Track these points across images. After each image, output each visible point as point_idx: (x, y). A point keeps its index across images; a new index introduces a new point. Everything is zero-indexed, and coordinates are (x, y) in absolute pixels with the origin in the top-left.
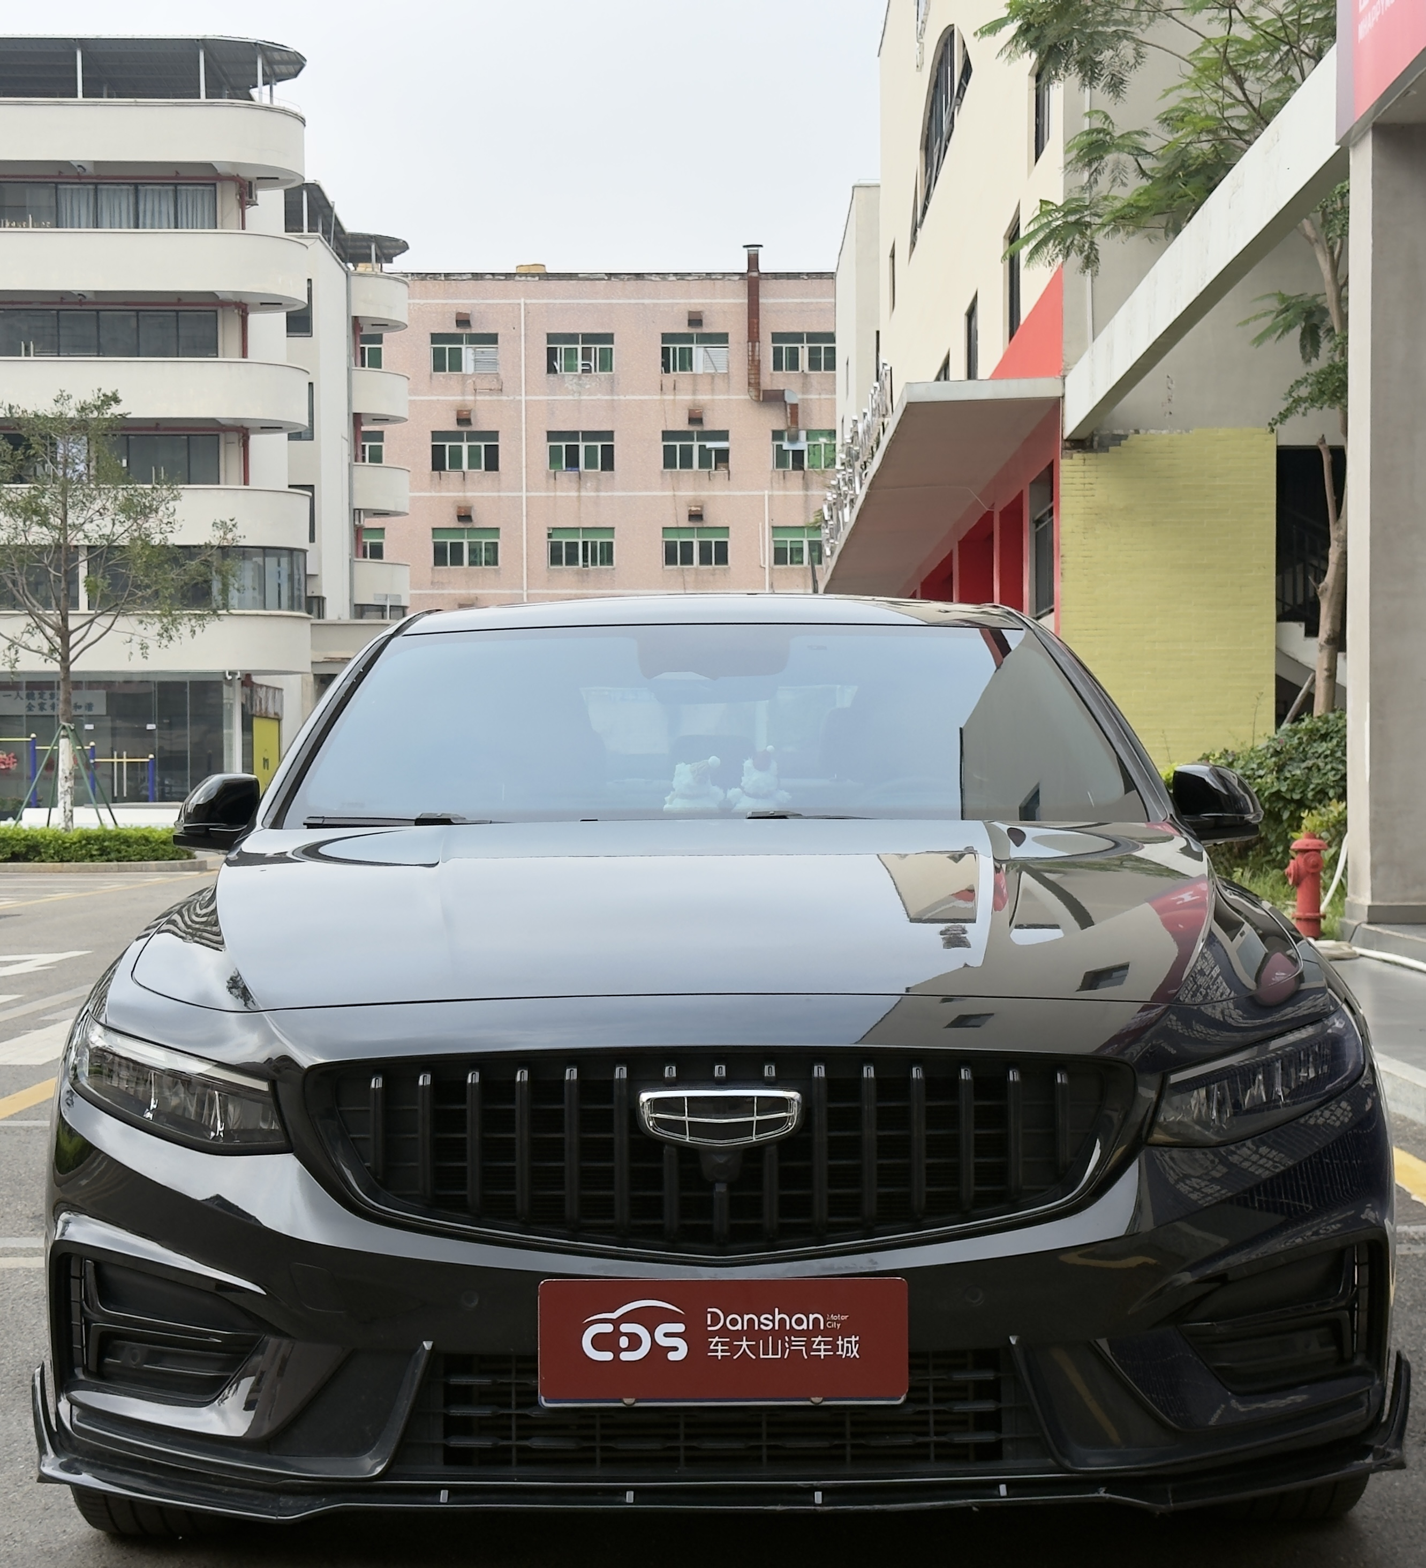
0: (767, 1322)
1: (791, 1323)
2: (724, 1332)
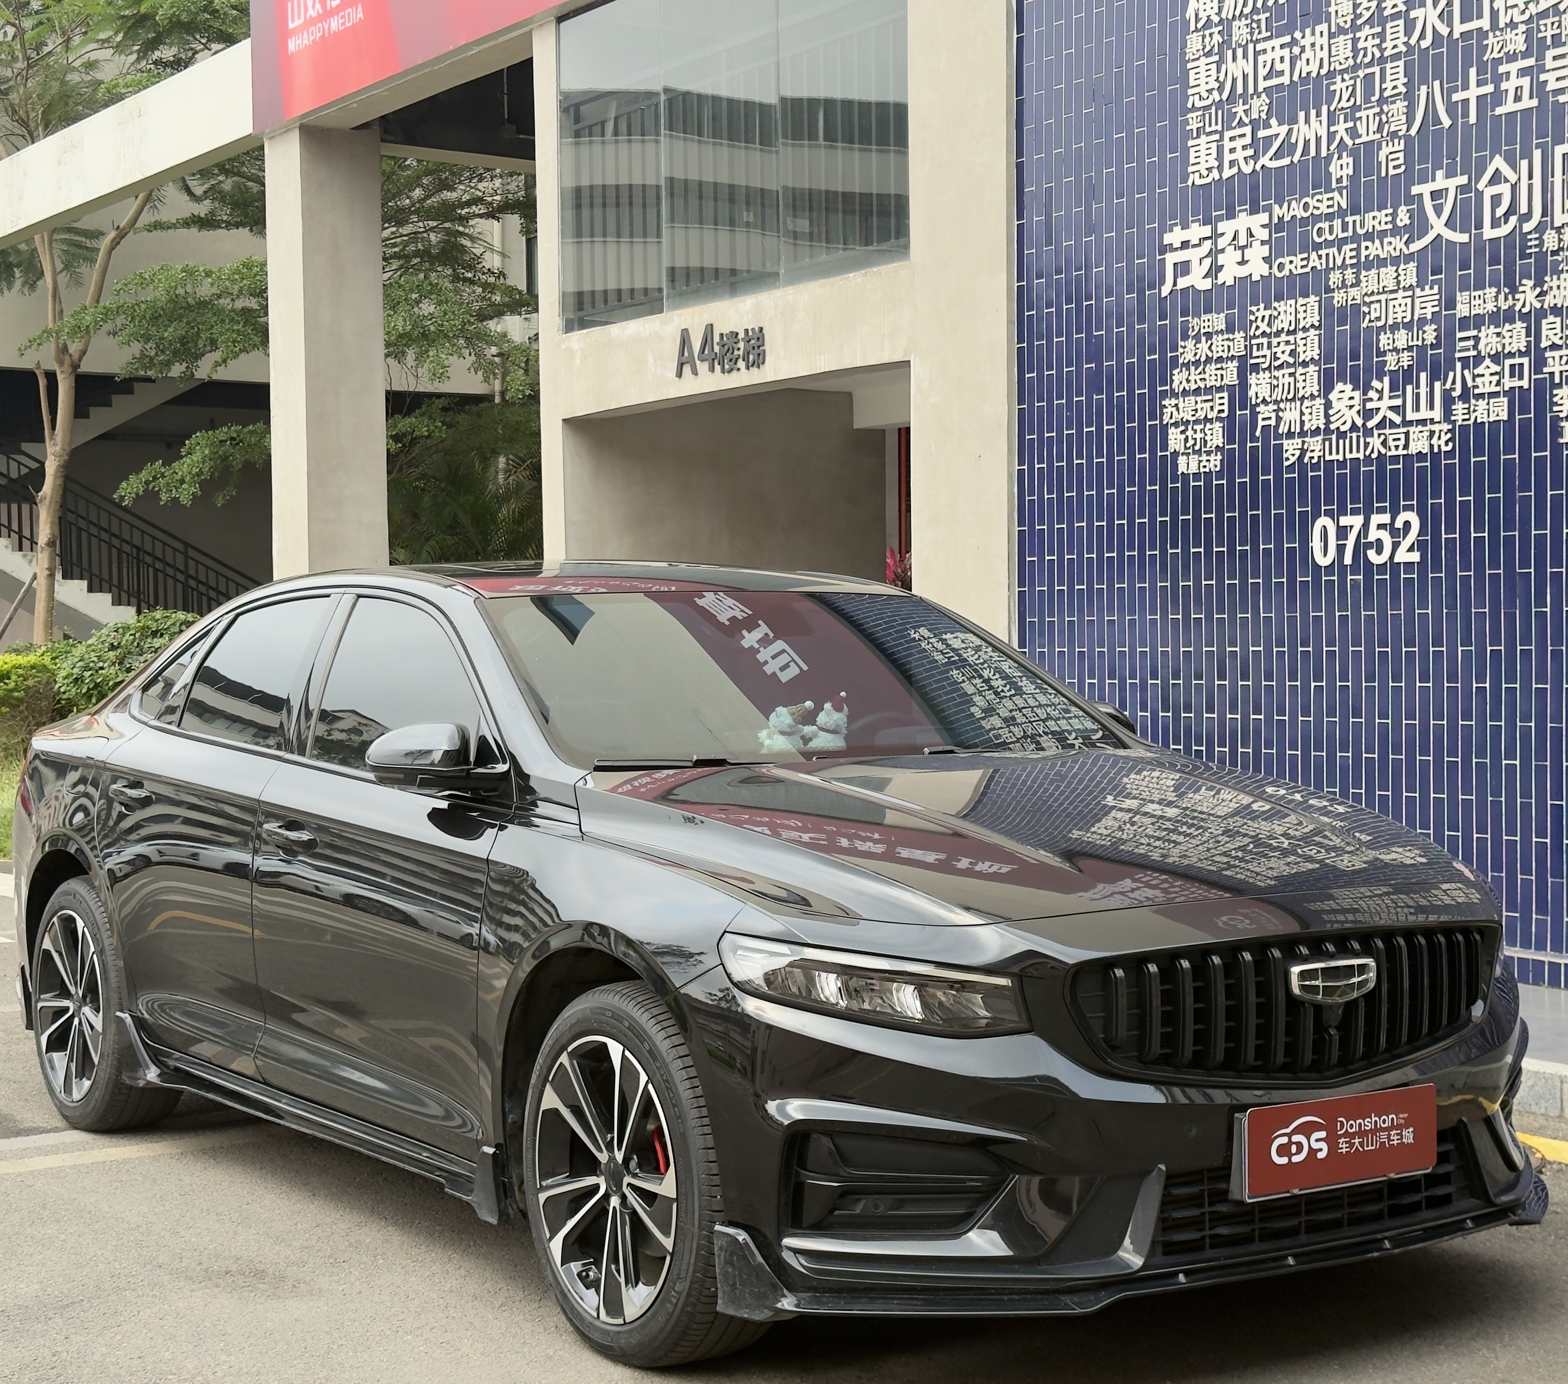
0: (1368, 1124)
1: (1380, 1124)
2: (1346, 1134)
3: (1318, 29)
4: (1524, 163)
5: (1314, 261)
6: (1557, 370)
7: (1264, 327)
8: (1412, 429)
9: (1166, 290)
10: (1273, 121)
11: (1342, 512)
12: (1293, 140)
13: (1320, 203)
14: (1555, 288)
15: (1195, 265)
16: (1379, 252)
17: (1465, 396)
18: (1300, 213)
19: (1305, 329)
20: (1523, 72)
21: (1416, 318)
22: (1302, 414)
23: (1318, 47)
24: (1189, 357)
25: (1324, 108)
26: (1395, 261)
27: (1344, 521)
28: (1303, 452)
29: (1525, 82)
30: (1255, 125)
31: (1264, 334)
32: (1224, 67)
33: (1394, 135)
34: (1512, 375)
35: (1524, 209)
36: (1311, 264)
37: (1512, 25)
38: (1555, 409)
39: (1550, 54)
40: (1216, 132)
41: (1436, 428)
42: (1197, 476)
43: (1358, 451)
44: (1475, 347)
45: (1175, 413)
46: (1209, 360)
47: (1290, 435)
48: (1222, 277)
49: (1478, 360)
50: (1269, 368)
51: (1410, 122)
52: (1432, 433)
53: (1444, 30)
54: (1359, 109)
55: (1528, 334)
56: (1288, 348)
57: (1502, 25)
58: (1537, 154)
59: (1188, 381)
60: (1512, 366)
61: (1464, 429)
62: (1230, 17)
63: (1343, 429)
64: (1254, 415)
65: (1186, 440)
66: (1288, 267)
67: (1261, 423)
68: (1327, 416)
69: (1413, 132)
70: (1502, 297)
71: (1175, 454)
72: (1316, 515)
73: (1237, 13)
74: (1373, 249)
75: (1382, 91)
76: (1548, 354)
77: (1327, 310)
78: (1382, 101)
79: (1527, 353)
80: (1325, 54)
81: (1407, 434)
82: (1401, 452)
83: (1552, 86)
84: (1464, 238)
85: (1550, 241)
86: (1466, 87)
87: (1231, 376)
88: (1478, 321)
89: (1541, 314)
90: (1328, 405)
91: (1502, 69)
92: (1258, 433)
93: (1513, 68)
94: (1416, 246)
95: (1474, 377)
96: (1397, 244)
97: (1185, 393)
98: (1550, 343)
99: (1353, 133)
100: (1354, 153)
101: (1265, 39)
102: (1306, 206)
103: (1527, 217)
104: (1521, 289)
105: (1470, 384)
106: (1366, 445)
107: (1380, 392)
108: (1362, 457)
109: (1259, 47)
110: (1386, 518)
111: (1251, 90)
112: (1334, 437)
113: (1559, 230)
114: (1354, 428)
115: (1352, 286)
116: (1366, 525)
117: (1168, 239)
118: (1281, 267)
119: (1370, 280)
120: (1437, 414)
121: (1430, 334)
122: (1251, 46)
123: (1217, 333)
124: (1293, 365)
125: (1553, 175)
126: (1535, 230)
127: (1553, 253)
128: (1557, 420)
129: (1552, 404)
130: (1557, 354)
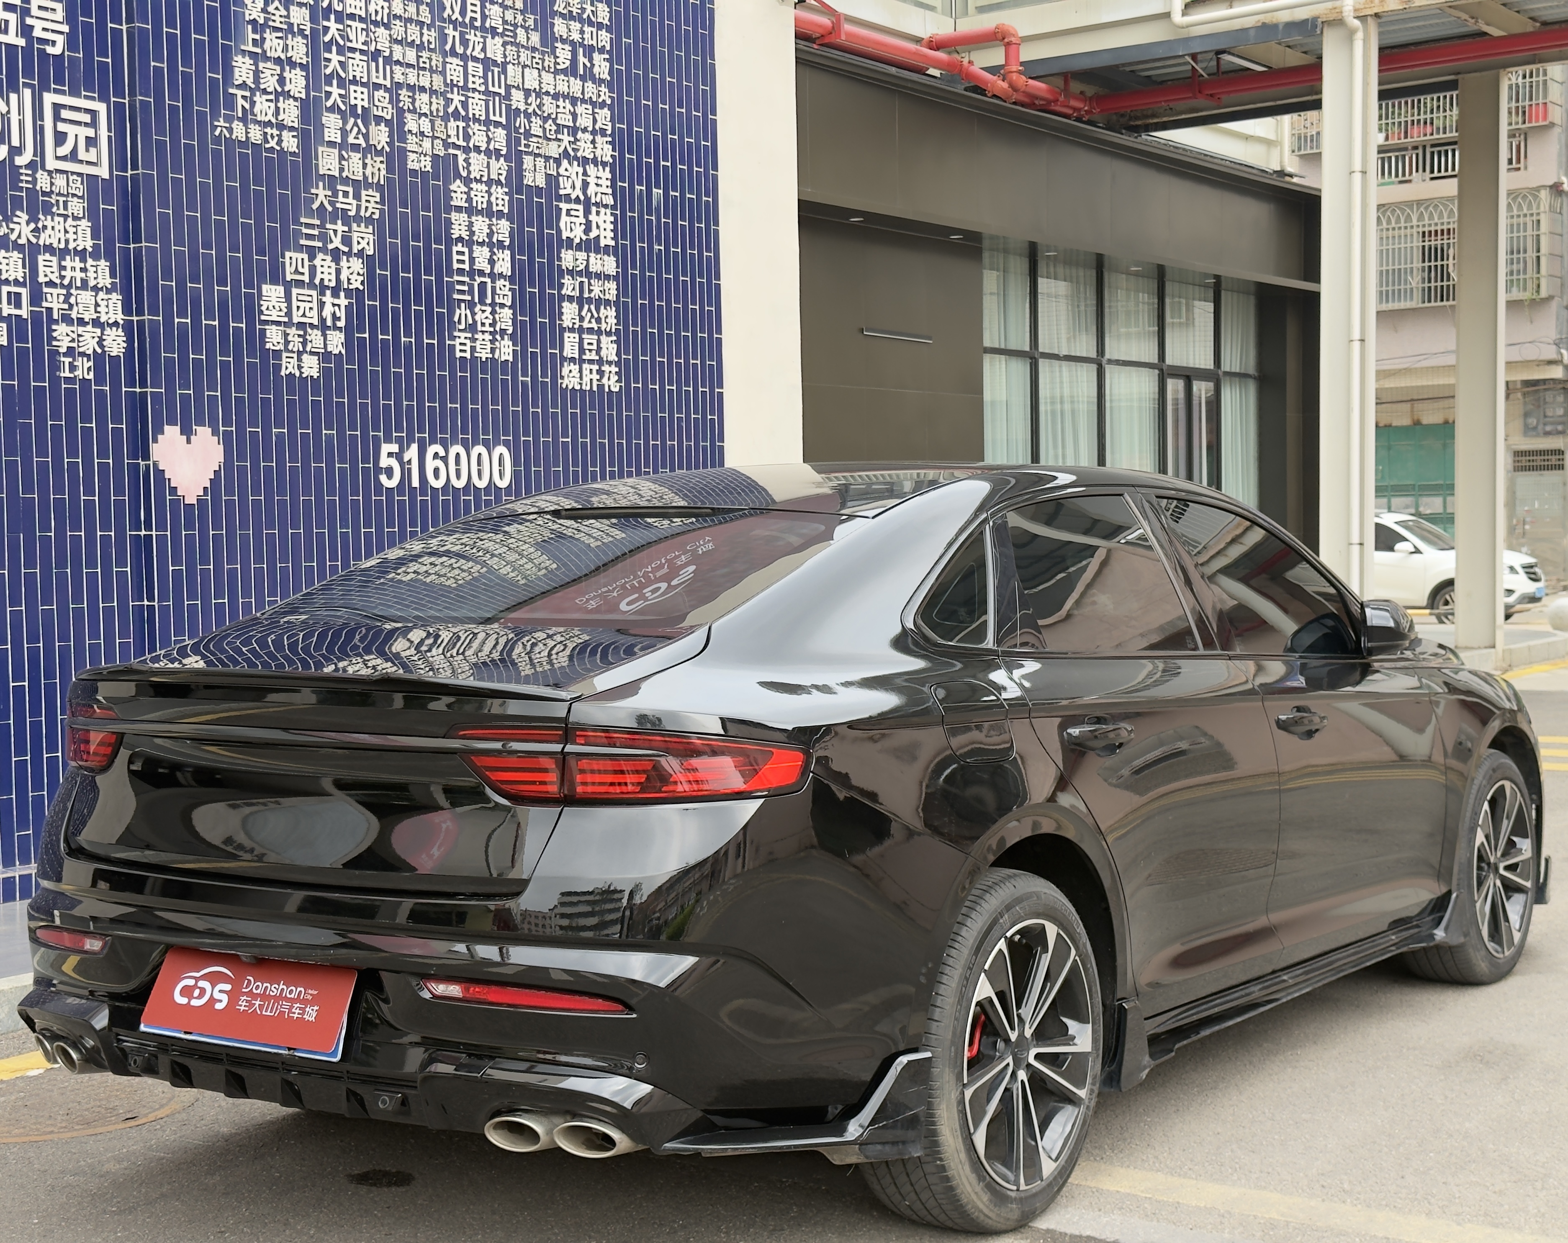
4: (14, 98)
6: (55, 306)
14: (49, 228)
20: (6, 7)
29: (11, 18)
34: (9, 302)
35: (15, 142)
38: (55, 343)
55: (24, 266)
58: (26, 94)
60: (9, 294)
76: (45, 290)
79: (23, 285)
83: (37, 33)
85: (42, 180)
89: (35, 249)
98: (47, 279)
103: (19, 151)
104: (15, 219)
113: (50, 173)
125: (42, 119)
126: (27, 167)
127: (44, 194)
128: (54, 353)
129: (51, 338)
130: (55, 291)
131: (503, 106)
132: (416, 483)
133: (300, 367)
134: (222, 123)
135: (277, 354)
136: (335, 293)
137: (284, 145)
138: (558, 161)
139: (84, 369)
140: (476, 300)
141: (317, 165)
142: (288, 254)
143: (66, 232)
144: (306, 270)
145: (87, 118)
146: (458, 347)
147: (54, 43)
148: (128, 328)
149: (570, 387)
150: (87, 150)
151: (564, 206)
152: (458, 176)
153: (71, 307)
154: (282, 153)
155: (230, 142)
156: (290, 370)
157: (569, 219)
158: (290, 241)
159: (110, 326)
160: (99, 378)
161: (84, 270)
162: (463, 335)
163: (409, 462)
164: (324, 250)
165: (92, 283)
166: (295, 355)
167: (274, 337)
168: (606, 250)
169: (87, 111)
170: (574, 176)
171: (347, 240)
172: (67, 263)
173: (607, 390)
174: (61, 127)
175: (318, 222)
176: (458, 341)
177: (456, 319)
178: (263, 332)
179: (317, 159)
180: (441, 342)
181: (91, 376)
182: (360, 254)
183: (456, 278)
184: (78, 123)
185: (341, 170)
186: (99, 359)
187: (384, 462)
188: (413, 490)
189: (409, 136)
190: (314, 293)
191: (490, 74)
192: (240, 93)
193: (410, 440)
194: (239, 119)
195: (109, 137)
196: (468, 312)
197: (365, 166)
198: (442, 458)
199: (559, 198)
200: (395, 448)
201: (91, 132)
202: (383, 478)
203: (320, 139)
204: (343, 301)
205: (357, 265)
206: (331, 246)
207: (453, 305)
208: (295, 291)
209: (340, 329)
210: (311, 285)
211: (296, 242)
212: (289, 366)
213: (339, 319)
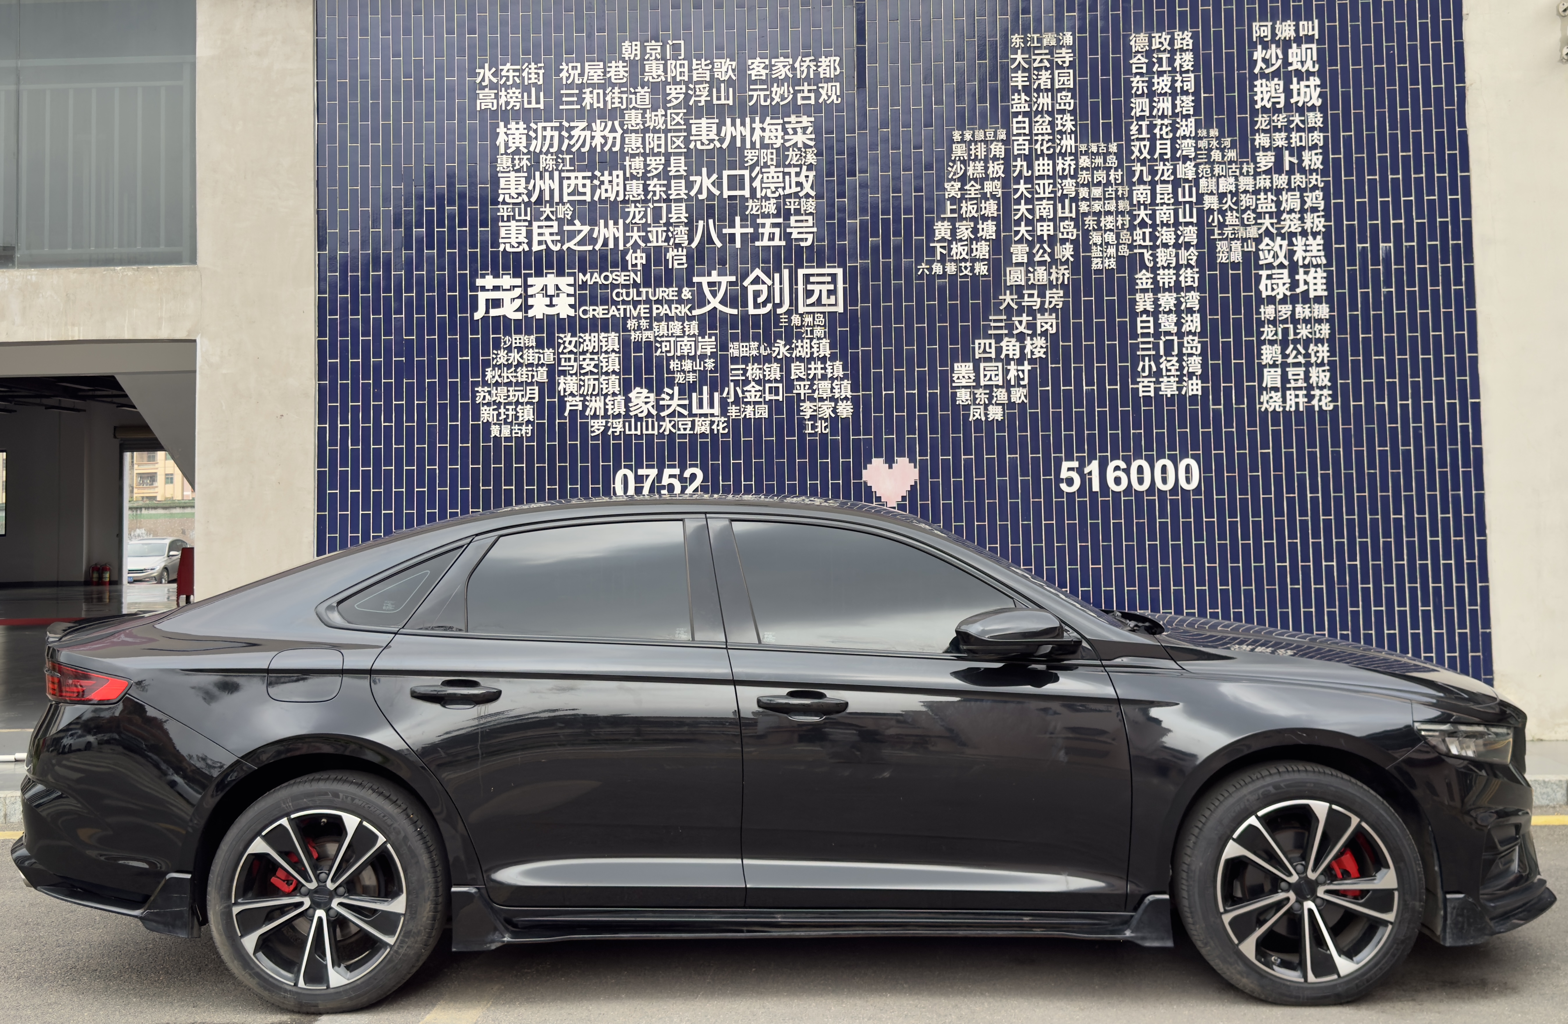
3: (615, 173)
4: (777, 276)
5: (613, 311)
6: (802, 392)
7: (571, 348)
8: (697, 419)
9: (478, 316)
10: (577, 222)
11: (639, 465)
12: (595, 236)
13: (619, 277)
14: (800, 347)
15: (507, 302)
16: (668, 312)
17: (737, 402)
18: (601, 281)
19: (606, 352)
20: (774, 225)
21: (699, 353)
22: (605, 404)
23: (614, 184)
24: (503, 361)
25: (621, 221)
26: (680, 319)
27: (641, 472)
28: (607, 428)
29: (777, 231)
30: (561, 221)
31: (571, 352)
32: (532, 182)
33: (678, 246)
34: (770, 393)
35: (777, 301)
36: (611, 313)
37: (767, 198)
38: (802, 414)
39: (793, 219)
40: (525, 221)
41: (716, 419)
42: (507, 439)
43: (653, 429)
44: (744, 374)
45: (488, 397)
46: (520, 364)
47: (595, 416)
48: (531, 313)
49: (746, 382)
50: (576, 374)
51: (691, 240)
52: (712, 423)
53: (717, 192)
54: (650, 225)
55: (781, 371)
56: (593, 363)
57: (758, 196)
58: (786, 272)
59: (500, 376)
60: (770, 388)
61: (736, 422)
62: (538, 151)
63: (640, 415)
64: (562, 403)
65: (499, 415)
66: (592, 313)
67: (568, 408)
68: (627, 407)
69: (694, 245)
70: (762, 347)
71: (487, 425)
72: (617, 468)
73: (544, 150)
74: (664, 310)
75: (668, 219)
76: (796, 383)
77: (625, 343)
78: (668, 224)
79: (781, 381)
80: (621, 188)
81: (693, 422)
82: (688, 432)
83: (795, 236)
84: (734, 312)
85: (796, 320)
86: (732, 225)
87: (542, 375)
88: (745, 360)
89: (789, 360)
90: (628, 400)
91: (759, 221)
92: (566, 414)
93: (768, 222)
94: (697, 312)
95: (743, 392)
96: (684, 310)
97: (497, 384)
98: (797, 377)
99: (646, 240)
100: (646, 251)
101: (568, 171)
102: (606, 278)
103: (780, 305)
104: (776, 345)
105: (741, 395)
106: (660, 427)
107: (672, 397)
108: (656, 432)
109: (564, 174)
110: (676, 471)
111: (557, 199)
112: (633, 420)
113: (801, 315)
114: (649, 415)
115: (646, 330)
116: (659, 477)
117: (479, 282)
118: (585, 312)
119: (661, 328)
120: (716, 411)
121: (710, 364)
122: (556, 174)
123: (528, 348)
124: (597, 374)
125: (797, 284)
126: (785, 313)
127: (797, 327)
128: (802, 420)
129: (799, 411)
130: (802, 383)
131: (1195, 210)
132: (1096, 487)
133: (986, 415)
134: (924, 266)
135: (967, 407)
136: (1020, 362)
137: (977, 271)
138: (1258, 241)
139: (821, 427)
140: (1162, 352)
141: (1005, 281)
142: (977, 342)
143: (811, 347)
144: (993, 350)
145: (829, 279)
146: (1141, 389)
147: (806, 239)
148: (855, 401)
149: (1270, 410)
150: (828, 297)
151: (1264, 273)
152: (1144, 266)
153: (814, 391)
154: (975, 278)
155: (931, 278)
156: (977, 416)
157: (1269, 282)
158: (979, 332)
159: (842, 400)
160: (834, 432)
161: (824, 368)
162: (1146, 380)
163: (1090, 473)
164: (1010, 335)
165: (829, 375)
166: (982, 407)
167: (963, 397)
168: (1318, 300)
169: (829, 275)
170: (1277, 248)
171: (1031, 326)
172: (812, 366)
173: (1317, 409)
174: (810, 287)
175: (1004, 317)
176: (1141, 385)
177: (1139, 369)
178: (954, 395)
179: (1005, 275)
180: (1124, 386)
181: (828, 430)
182: (1044, 334)
183: (1140, 340)
184: (824, 283)
185: (1028, 280)
186: (834, 421)
187: (1064, 474)
188: (1094, 495)
189: (1094, 248)
190: (1000, 365)
191: (1180, 190)
192: (938, 245)
193: (1092, 457)
194: (938, 261)
195: (845, 289)
196: (1152, 363)
197: (1050, 274)
198: (1124, 470)
199: (1261, 267)
200: (1075, 464)
201: (831, 287)
202: (1064, 486)
203: (1009, 262)
204: (1027, 367)
205: (1040, 341)
206: (1015, 332)
207: (1136, 360)
208: (982, 365)
209: (1024, 386)
210: (998, 359)
211: (985, 332)
212: (976, 413)
213: (1023, 379)
